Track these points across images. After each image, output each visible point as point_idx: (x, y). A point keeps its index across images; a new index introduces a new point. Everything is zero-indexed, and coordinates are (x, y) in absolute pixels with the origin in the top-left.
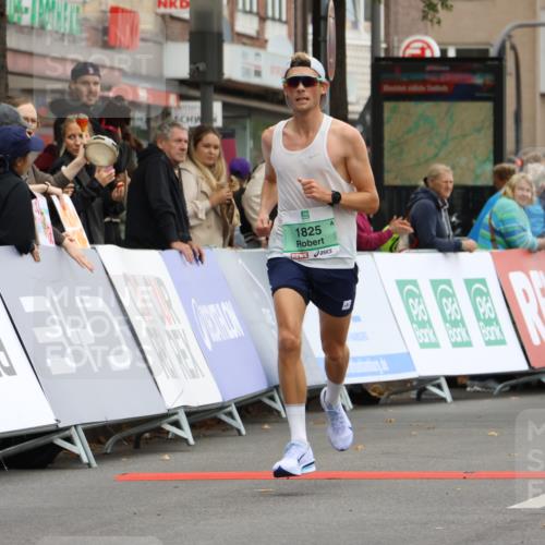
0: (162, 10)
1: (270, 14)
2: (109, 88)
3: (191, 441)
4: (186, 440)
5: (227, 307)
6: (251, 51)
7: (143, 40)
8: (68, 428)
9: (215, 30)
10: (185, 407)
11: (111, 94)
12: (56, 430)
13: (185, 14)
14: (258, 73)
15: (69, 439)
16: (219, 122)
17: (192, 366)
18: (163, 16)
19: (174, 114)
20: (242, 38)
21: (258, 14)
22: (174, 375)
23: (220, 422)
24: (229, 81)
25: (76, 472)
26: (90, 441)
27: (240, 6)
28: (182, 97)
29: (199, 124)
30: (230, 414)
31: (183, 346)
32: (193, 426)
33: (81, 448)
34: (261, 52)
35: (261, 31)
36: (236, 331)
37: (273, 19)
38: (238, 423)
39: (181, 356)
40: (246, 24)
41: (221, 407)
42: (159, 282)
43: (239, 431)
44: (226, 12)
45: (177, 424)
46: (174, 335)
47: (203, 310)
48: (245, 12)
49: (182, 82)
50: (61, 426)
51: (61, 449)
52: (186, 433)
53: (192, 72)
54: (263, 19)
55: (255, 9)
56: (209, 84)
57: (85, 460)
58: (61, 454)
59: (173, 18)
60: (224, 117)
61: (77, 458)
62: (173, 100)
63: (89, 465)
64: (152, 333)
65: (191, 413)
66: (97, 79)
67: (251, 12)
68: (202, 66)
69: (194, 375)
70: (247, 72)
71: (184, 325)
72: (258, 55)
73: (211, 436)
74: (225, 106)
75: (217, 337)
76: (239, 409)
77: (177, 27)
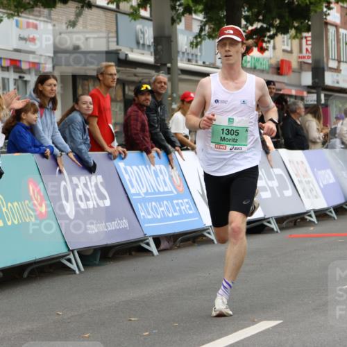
0: (300, 60)
1: (342, 59)
2: (280, 90)
3: (316, 222)
4: (314, 222)
5: (329, 171)
6: (335, 74)
7: (293, 72)
8: (269, 218)
9: (322, 66)
10: (313, 210)
11: (281, 92)
12: (264, 219)
13: (310, 61)
14: (338, 83)
15: (269, 222)
16: (323, 102)
17: (315, 194)
18: (301, 62)
19: (305, 99)
20: (332, 69)
21: (337, 60)
22: (309, 197)
23: (327, 215)
24: (327, 86)
25: (273, 235)
26: (277, 223)
27: (330, 57)
28: (309, 93)
29: (315, 103)
30: (331, 212)
31: (312, 186)
32: (316, 217)
33: (274, 225)
34: (339, 74)
35: (339, 66)
36: (332, 180)
37: (343, 62)
38: (334, 215)
39: (311, 190)
40: (333, 64)
41: (327, 209)
42: (303, 163)
43: (334, 218)
44: (325, 60)
45: (310, 216)
46: (308, 182)
47: (320, 172)
48: (332, 59)
49: (309, 87)
50: (266, 217)
51: (266, 226)
52: (314, 219)
53: (313, 83)
54: (339, 62)
55: (336, 58)
56: (319, 87)
57: (275, 230)
58: (266, 228)
59: (305, 63)
60: (325, 100)
61: (272, 229)
62: (305, 94)
63: (277, 232)
64: (300, 182)
65: (316, 212)
66: (274, 87)
67: (334, 59)
68: (317, 80)
69: (316, 197)
70: (334, 82)
71: (312, 178)
72: (337, 76)
73: (323, 220)
74: (325, 95)
75: (325, 183)
76: (334, 210)
77: (306, 66)
